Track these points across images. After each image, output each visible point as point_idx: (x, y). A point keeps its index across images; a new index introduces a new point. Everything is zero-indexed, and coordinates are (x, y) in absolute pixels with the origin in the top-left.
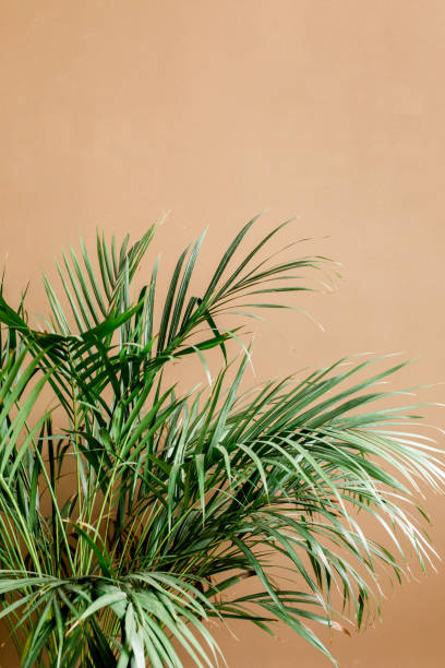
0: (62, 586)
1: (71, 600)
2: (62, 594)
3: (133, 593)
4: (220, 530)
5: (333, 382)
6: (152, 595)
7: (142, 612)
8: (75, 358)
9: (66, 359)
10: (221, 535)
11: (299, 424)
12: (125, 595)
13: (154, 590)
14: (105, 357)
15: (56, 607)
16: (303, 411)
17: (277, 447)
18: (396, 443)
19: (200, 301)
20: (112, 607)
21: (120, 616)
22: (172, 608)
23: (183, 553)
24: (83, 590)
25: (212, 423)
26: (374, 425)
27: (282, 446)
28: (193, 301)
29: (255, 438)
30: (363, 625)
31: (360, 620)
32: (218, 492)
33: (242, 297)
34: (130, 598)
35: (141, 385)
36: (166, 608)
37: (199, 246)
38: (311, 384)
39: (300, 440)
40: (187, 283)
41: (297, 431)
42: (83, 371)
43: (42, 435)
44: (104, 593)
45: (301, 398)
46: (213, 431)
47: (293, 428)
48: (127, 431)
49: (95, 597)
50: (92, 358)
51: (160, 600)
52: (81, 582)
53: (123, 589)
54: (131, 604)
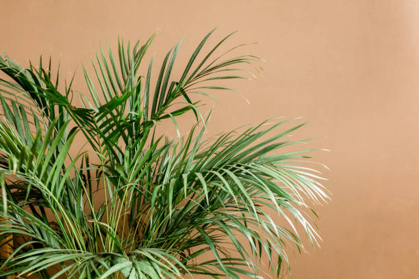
0: (92, 259)
1: (97, 267)
2: (92, 263)
3: (136, 262)
4: (191, 223)
5: (259, 135)
6: (148, 262)
7: (140, 273)
8: (98, 121)
9: (92, 122)
10: (192, 226)
11: (236, 161)
12: (131, 263)
13: (149, 260)
14: (115, 121)
15: (88, 271)
16: (239, 153)
17: (220, 176)
18: (294, 173)
19: (177, 84)
20: (122, 271)
21: (126, 276)
22: (159, 270)
23: (170, 236)
24: (105, 261)
25: (186, 160)
26: (282, 161)
27: (223, 176)
28: (173, 84)
29: (210, 169)
30: (280, 277)
31: (278, 273)
32: (190, 201)
33: (201, 82)
34: (134, 265)
35: (141, 136)
36: (155, 270)
37: (177, 49)
38: (246, 135)
39: (235, 171)
40: (169, 73)
41: (234, 166)
42: (104, 128)
43: (82, 167)
44: (117, 263)
45: (239, 144)
46: (186, 164)
47: (232, 164)
48: (134, 164)
49: (112, 265)
50: (108, 121)
51: (152, 266)
52: (105, 256)
53: (131, 260)
54: (134, 269)
